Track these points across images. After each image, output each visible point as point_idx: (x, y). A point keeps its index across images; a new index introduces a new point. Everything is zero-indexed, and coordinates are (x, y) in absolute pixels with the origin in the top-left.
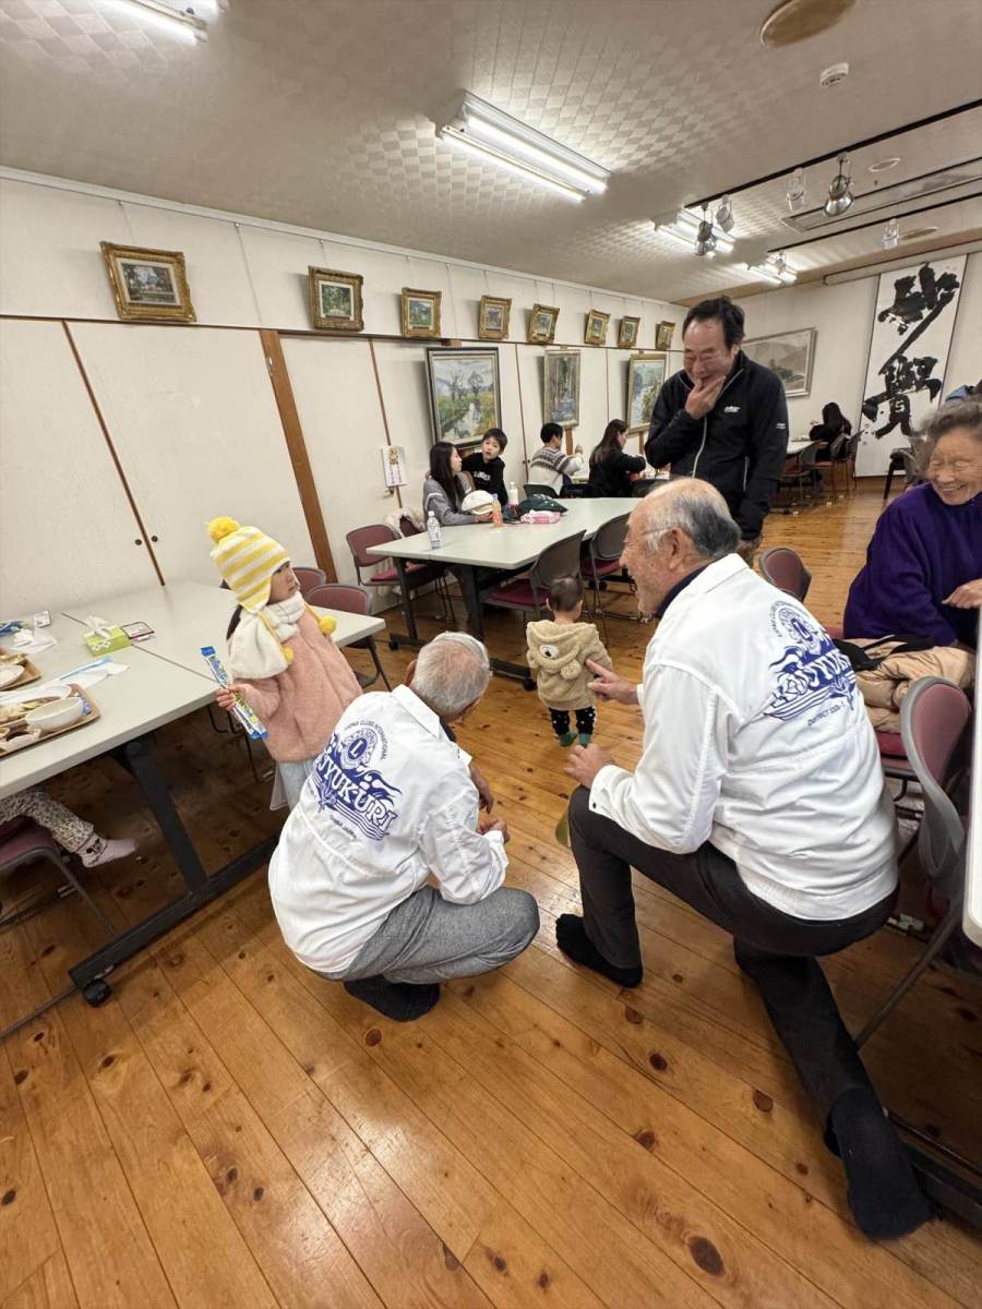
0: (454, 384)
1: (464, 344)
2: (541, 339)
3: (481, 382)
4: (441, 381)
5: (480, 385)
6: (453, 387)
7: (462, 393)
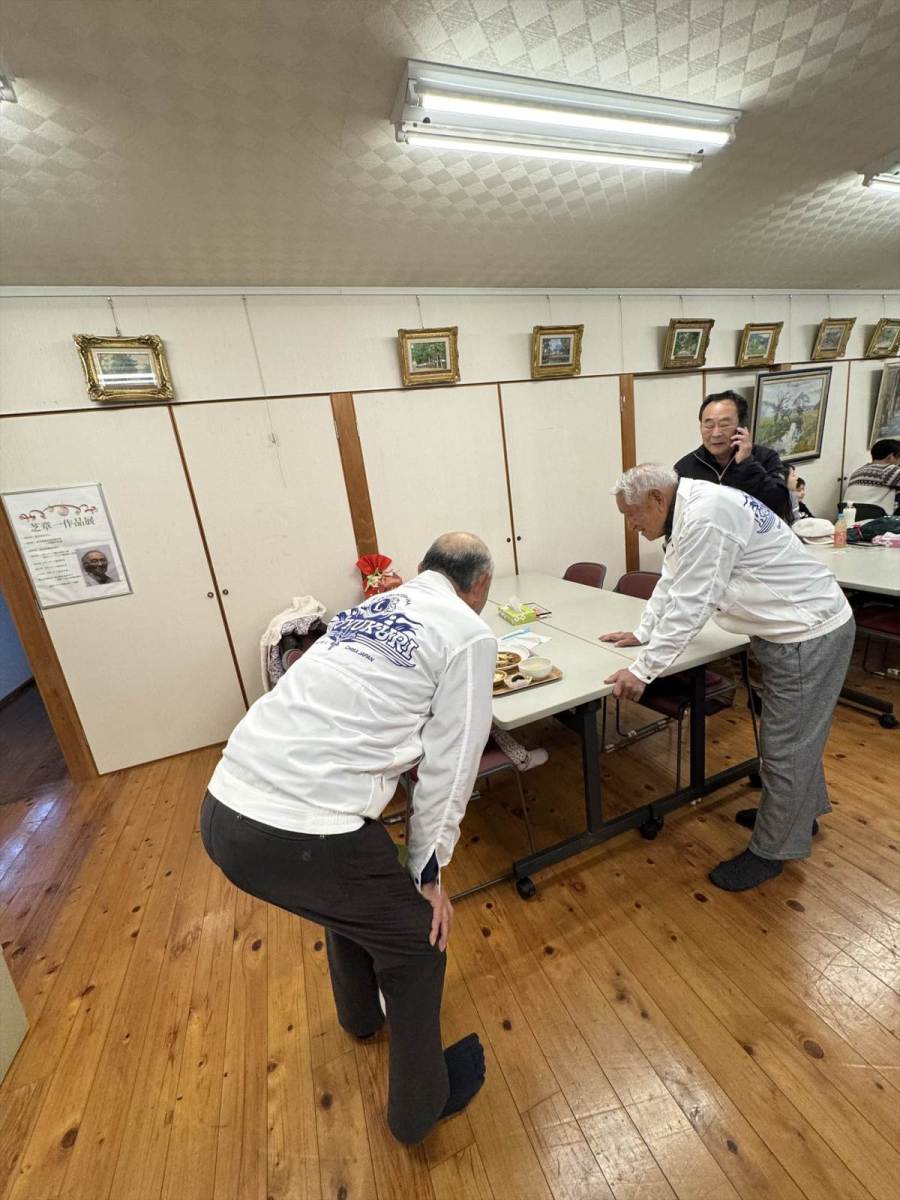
0: (779, 406)
1: (794, 368)
2: (882, 352)
3: (808, 401)
4: (766, 403)
5: (806, 404)
6: (778, 408)
7: (786, 413)
